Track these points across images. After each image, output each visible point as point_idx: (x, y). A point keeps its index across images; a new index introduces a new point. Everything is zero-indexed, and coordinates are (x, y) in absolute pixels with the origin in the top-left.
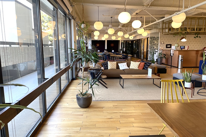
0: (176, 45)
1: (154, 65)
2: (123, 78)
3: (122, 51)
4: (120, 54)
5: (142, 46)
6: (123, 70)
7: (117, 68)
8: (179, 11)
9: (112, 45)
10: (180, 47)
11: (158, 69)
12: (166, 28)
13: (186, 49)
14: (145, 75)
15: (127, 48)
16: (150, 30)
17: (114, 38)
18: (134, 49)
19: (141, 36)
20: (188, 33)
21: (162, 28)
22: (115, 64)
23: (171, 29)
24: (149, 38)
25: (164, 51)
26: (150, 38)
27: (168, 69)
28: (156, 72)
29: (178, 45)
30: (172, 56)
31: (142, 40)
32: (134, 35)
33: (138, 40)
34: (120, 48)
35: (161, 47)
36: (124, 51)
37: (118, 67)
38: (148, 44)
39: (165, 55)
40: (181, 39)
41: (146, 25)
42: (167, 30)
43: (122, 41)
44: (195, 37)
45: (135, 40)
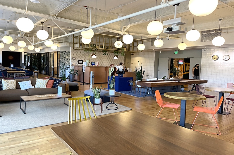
0: (87, 61)
1: (65, 83)
2: (25, 100)
3: (25, 66)
4: (22, 70)
5: (51, 61)
6: (26, 90)
7: (16, 88)
8: (87, 27)
9: (11, 58)
10: (90, 63)
11: (69, 86)
12: (76, 43)
13: (96, 65)
14: (54, 95)
15: (33, 63)
16: (60, 43)
17: (12, 49)
18: (42, 63)
19: (50, 49)
20: (97, 50)
21: (73, 42)
22: (13, 83)
23: (81, 44)
24: (59, 52)
25: (76, 67)
26: (61, 52)
27: (80, 86)
28: (67, 90)
29: (89, 61)
30: (84, 72)
31: (51, 53)
32: (41, 48)
33: (46, 53)
34: (23, 62)
35: (72, 63)
36: (29, 66)
37: (18, 87)
38: (59, 58)
39: (78, 72)
40: (92, 56)
41: (54, 37)
42: (78, 45)
43: (25, 53)
44: (103, 54)
45: (43, 54)
